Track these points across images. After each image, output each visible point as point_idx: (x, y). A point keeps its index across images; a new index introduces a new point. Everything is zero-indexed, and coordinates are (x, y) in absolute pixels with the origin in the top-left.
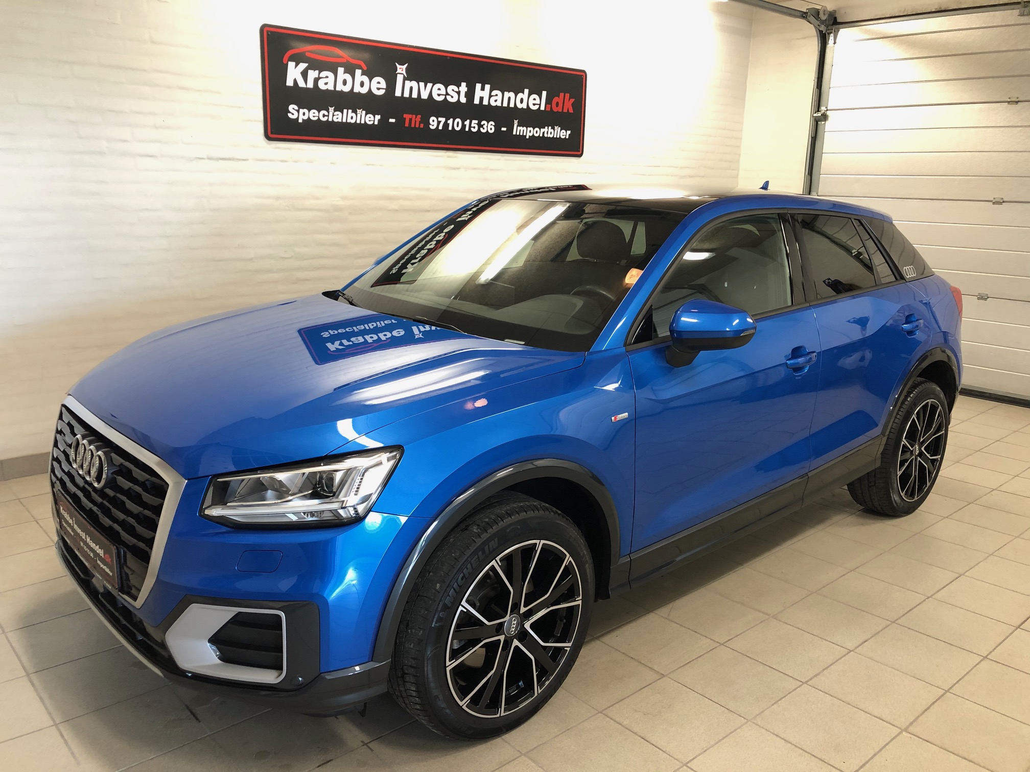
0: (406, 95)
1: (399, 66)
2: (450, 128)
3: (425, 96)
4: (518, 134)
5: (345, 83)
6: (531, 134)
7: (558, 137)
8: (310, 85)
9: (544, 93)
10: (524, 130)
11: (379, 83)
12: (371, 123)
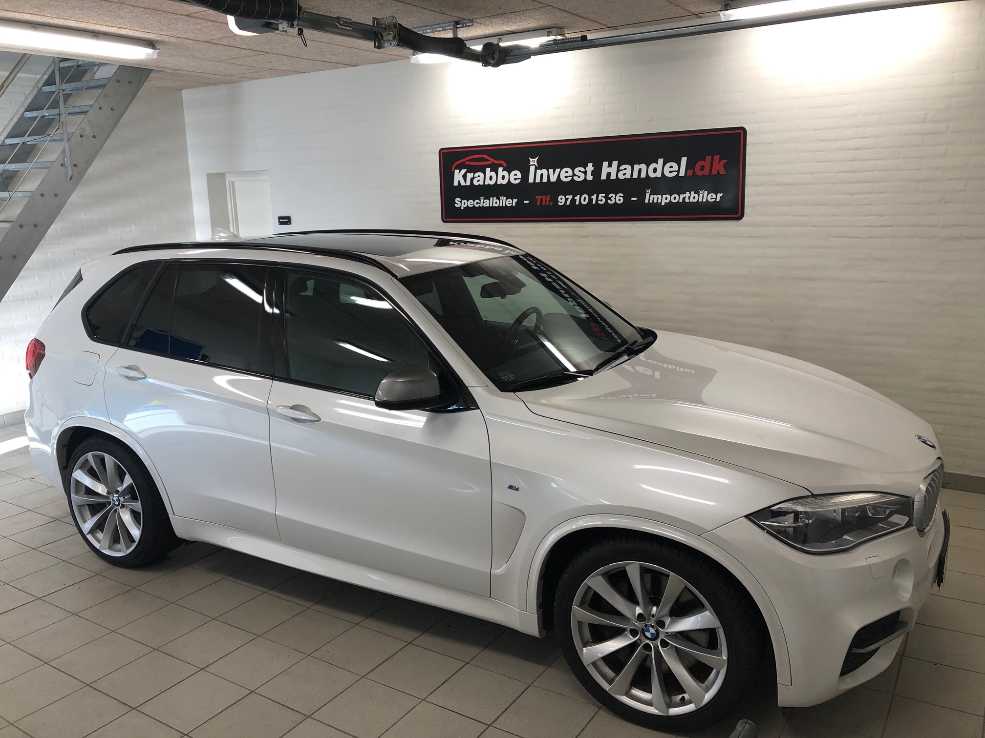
0: (538, 180)
1: (531, 160)
2: (577, 203)
3: (553, 179)
4: (651, 201)
5: (491, 178)
6: (668, 201)
7: (705, 200)
8: (468, 183)
9: (684, 160)
10: (658, 198)
11: (516, 175)
12: (511, 205)
